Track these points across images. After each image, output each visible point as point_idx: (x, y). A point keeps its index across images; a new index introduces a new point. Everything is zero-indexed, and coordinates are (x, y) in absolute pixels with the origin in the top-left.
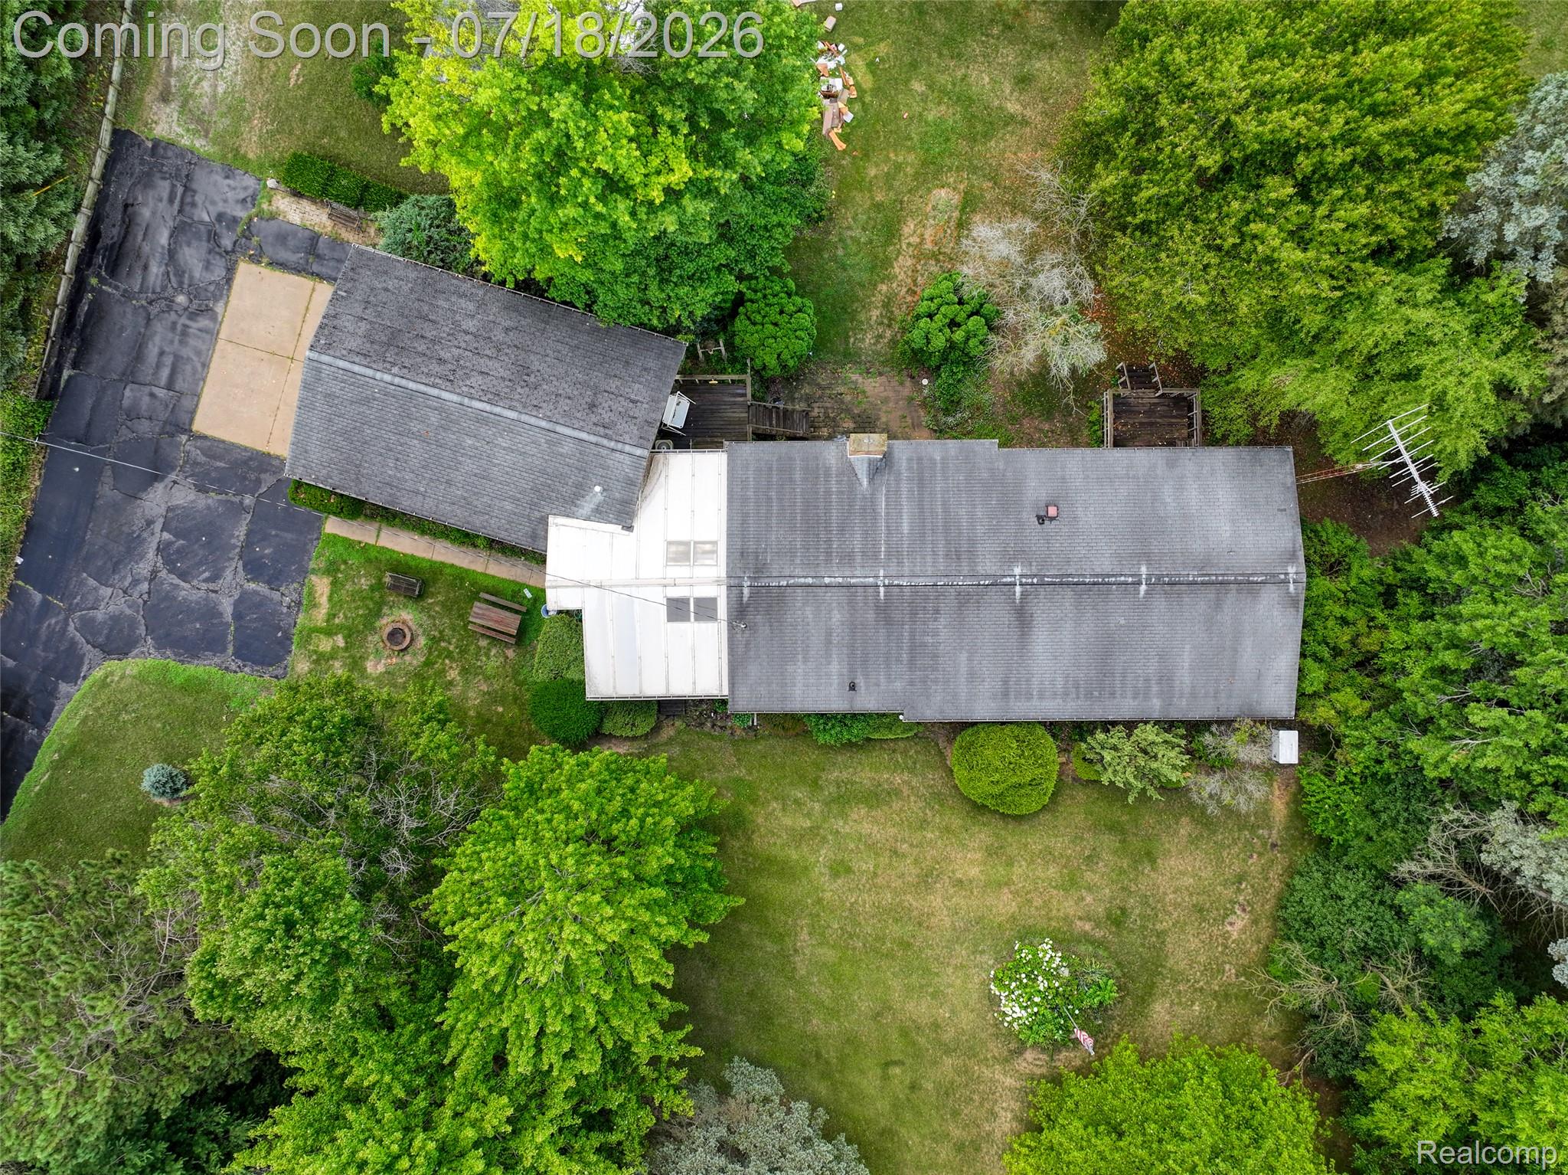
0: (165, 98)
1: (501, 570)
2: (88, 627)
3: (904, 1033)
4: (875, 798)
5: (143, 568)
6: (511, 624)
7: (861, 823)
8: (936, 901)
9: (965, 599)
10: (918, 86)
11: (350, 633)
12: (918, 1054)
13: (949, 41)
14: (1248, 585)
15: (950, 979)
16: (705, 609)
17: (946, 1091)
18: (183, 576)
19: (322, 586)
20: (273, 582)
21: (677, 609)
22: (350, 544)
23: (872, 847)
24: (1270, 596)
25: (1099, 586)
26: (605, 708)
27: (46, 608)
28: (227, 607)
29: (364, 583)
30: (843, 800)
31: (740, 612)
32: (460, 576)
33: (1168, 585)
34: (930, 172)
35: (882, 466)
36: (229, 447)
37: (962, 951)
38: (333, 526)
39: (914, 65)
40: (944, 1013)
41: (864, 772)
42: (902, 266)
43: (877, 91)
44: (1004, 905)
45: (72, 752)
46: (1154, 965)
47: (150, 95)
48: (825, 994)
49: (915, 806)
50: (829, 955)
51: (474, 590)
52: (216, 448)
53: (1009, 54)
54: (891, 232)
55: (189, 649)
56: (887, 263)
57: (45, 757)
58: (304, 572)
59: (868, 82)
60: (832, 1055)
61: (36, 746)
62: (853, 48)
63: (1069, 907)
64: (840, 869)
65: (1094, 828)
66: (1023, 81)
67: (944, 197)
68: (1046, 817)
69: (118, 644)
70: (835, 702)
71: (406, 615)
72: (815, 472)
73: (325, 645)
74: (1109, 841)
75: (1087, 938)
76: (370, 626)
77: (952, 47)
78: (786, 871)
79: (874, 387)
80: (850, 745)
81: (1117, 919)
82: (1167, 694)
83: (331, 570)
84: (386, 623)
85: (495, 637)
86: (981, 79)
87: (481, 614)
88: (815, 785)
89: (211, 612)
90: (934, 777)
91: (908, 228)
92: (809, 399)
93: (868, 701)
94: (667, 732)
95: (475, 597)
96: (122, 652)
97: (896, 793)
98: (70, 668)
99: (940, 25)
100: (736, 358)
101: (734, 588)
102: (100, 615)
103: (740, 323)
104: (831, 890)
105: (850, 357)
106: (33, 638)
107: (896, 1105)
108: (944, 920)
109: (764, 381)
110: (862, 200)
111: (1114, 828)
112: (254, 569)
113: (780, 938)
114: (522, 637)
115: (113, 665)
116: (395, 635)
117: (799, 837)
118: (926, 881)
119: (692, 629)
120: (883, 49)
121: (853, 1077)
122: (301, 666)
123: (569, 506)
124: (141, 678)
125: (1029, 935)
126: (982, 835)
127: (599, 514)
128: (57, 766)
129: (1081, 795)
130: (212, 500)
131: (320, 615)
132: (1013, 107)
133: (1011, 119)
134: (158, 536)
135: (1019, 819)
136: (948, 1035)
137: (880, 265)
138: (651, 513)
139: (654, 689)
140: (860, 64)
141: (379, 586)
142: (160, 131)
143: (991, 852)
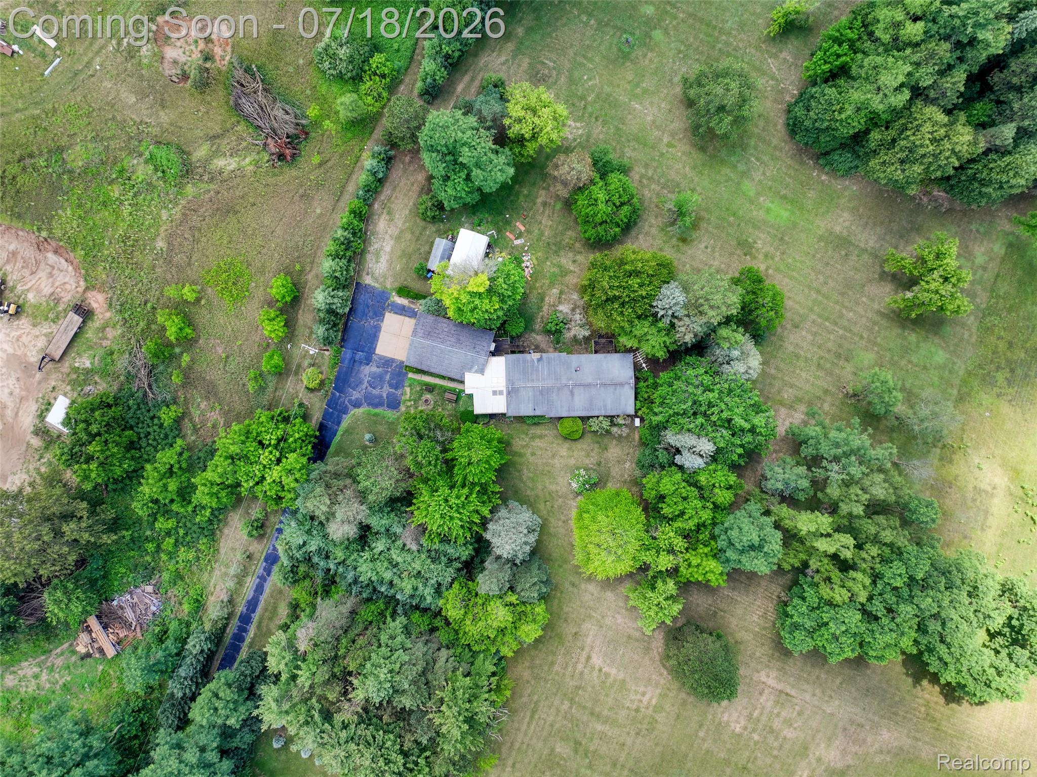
0: (368, 274)
1: (451, 385)
2: (350, 401)
3: (549, 493)
4: (541, 437)
5: (364, 386)
6: (455, 397)
7: (538, 443)
8: (556, 461)
9: (559, 389)
10: (548, 263)
11: (415, 401)
12: (553, 499)
13: (556, 252)
14: (622, 385)
15: (560, 480)
16: (501, 393)
17: (560, 507)
18: (374, 388)
19: (408, 390)
20: (396, 388)
21: (495, 393)
22: (414, 380)
23: (541, 449)
24: (627, 386)
25: (589, 385)
26: (478, 416)
27: (340, 396)
28: (385, 395)
29: (418, 389)
30: (533, 438)
31: (509, 393)
32: (441, 386)
33: (604, 385)
34: (552, 285)
35: (540, 360)
36: (385, 357)
37: (562, 473)
38: (410, 375)
39: (547, 258)
40: (559, 488)
41: (538, 431)
42: (545, 308)
43: (538, 265)
44: (572, 462)
45: (346, 431)
46: (608, 475)
47: (364, 274)
48: (530, 485)
49: (551, 439)
50: (531, 475)
51: (445, 390)
52: (381, 358)
53: (571, 255)
54: (542, 300)
55: (376, 406)
56: (542, 307)
57: (339, 433)
58: (403, 386)
59: (536, 263)
60: (532, 500)
61: (337, 431)
62: (532, 254)
63: (587, 461)
64: (533, 454)
65: (593, 443)
66: (574, 262)
67: (555, 291)
68: (581, 440)
69: (357, 405)
70: (531, 414)
71: (428, 396)
72: (525, 361)
73: (409, 404)
74: (597, 446)
75: (592, 469)
76: (420, 399)
77: (556, 253)
78: (520, 455)
79: (539, 338)
80: (535, 424)
81: (599, 464)
82: (606, 410)
83: (410, 386)
84: (424, 398)
85: (450, 401)
86: (564, 261)
87: (447, 395)
88: (527, 434)
89: (381, 397)
90: (555, 432)
91: (547, 299)
92: (523, 342)
93: (538, 413)
94: (492, 422)
95: (445, 391)
96: (359, 407)
97: (546, 435)
98: (345, 411)
99: (554, 248)
100: (506, 333)
101: (507, 388)
102: (353, 398)
103: (506, 326)
104: (531, 459)
105: (533, 331)
106: (337, 404)
107: (548, 512)
108: (558, 465)
109: (512, 338)
110: (535, 292)
111: (597, 442)
112: (391, 386)
113: (519, 471)
114: (456, 401)
115: (356, 410)
116: (426, 401)
117: (523, 447)
118: (554, 456)
119: (498, 397)
120: (539, 254)
121: (538, 505)
122: (403, 408)
123: (470, 370)
124: (363, 413)
125: (578, 468)
126: (567, 445)
127: (476, 372)
128: (342, 435)
129: (589, 435)
130: (381, 369)
131: (407, 397)
132: (572, 268)
133: (571, 271)
134: (367, 379)
135: (575, 440)
136: (560, 494)
137: (540, 308)
138: (488, 371)
139: (490, 411)
140: (534, 258)
141: (422, 389)
142: (367, 282)
143: (569, 449)
